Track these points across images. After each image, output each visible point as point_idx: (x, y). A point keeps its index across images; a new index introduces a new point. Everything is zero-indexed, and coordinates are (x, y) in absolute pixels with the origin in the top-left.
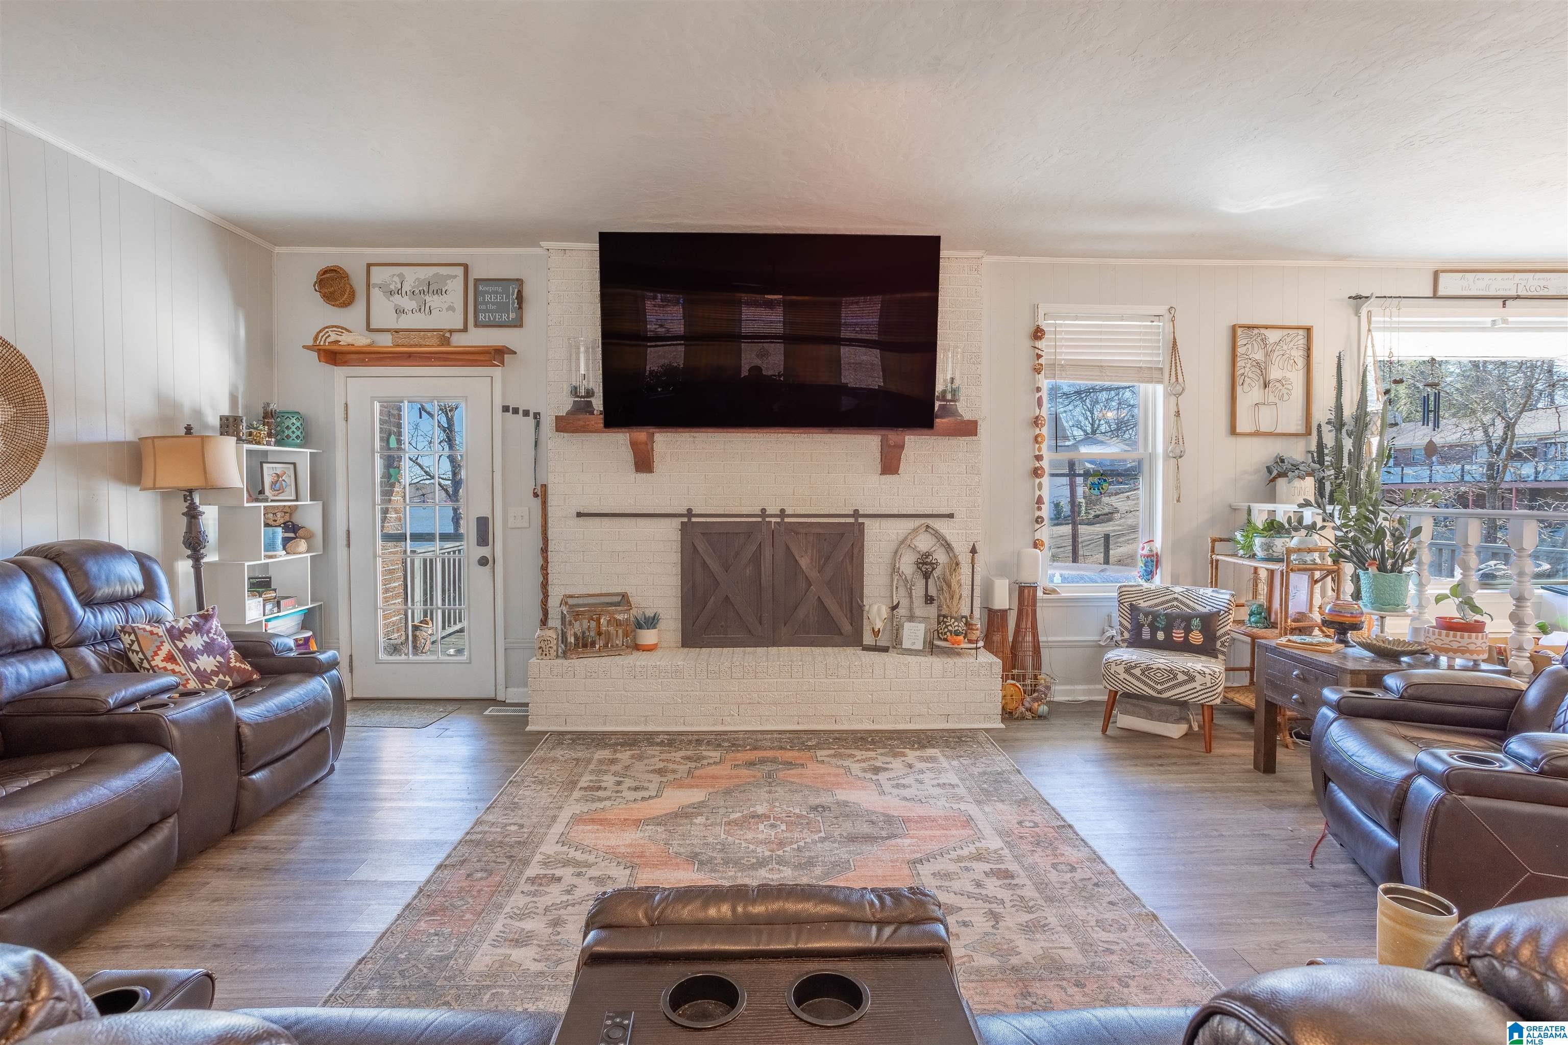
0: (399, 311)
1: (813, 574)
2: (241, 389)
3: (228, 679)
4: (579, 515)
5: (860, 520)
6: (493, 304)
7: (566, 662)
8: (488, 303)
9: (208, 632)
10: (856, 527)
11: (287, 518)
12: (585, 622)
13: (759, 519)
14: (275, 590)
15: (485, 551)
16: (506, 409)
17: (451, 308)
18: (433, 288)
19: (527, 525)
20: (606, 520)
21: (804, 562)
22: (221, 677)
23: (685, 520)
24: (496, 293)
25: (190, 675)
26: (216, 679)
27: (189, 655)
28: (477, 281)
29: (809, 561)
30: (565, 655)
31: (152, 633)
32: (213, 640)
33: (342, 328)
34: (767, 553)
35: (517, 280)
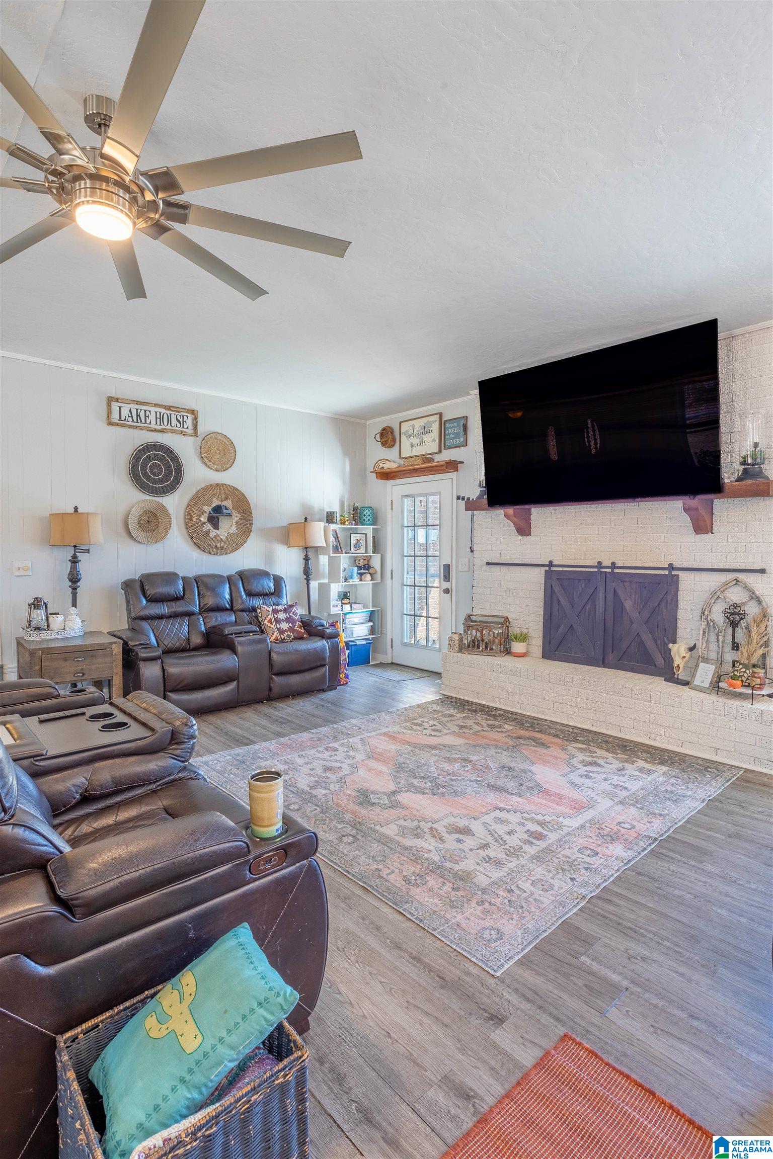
0: (412, 446)
1: (635, 615)
2: (346, 497)
3: (291, 634)
4: (488, 564)
5: (674, 573)
6: (453, 434)
7: (460, 655)
8: (451, 433)
9: (290, 612)
10: (670, 580)
11: (366, 562)
12: (474, 632)
13: (596, 570)
14: (349, 599)
15: (446, 585)
16: (458, 498)
17: (434, 440)
18: (426, 430)
19: (467, 569)
20: (503, 568)
21: (628, 604)
22: (289, 633)
23: (547, 568)
24: (455, 427)
25: (276, 630)
26: (286, 633)
27: (278, 621)
28: (445, 421)
29: (631, 604)
30: (461, 650)
31: (266, 610)
32: (290, 616)
33: (386, 460)
34: (601, 596)
35: (464, 417)
